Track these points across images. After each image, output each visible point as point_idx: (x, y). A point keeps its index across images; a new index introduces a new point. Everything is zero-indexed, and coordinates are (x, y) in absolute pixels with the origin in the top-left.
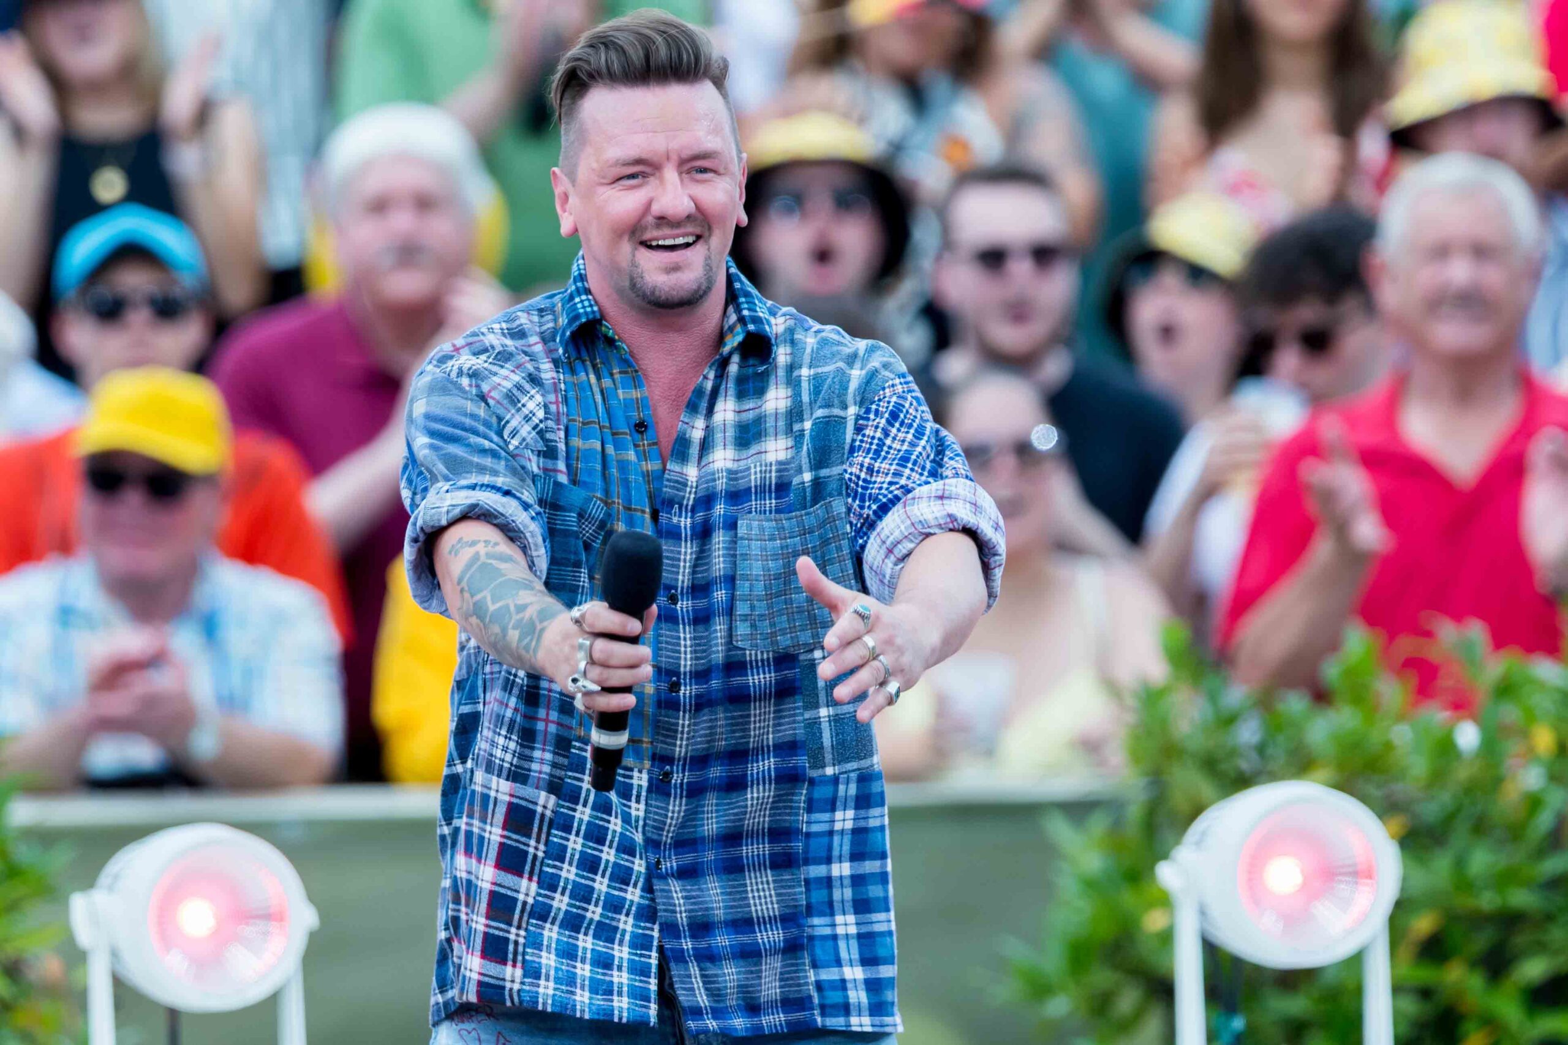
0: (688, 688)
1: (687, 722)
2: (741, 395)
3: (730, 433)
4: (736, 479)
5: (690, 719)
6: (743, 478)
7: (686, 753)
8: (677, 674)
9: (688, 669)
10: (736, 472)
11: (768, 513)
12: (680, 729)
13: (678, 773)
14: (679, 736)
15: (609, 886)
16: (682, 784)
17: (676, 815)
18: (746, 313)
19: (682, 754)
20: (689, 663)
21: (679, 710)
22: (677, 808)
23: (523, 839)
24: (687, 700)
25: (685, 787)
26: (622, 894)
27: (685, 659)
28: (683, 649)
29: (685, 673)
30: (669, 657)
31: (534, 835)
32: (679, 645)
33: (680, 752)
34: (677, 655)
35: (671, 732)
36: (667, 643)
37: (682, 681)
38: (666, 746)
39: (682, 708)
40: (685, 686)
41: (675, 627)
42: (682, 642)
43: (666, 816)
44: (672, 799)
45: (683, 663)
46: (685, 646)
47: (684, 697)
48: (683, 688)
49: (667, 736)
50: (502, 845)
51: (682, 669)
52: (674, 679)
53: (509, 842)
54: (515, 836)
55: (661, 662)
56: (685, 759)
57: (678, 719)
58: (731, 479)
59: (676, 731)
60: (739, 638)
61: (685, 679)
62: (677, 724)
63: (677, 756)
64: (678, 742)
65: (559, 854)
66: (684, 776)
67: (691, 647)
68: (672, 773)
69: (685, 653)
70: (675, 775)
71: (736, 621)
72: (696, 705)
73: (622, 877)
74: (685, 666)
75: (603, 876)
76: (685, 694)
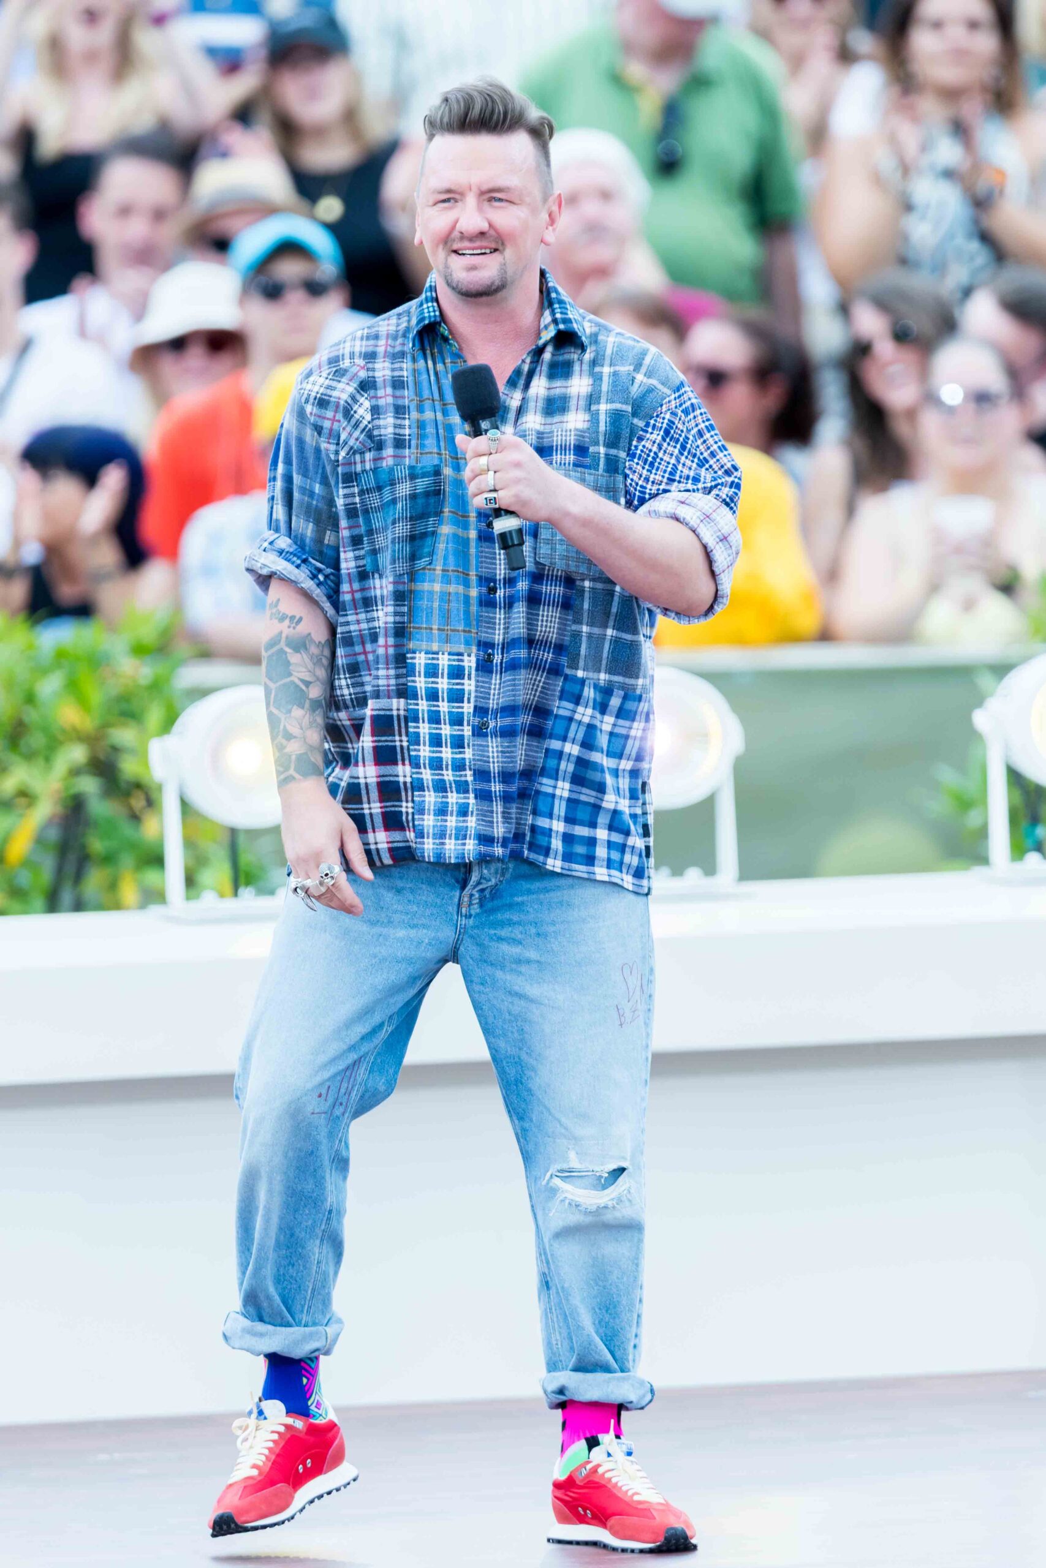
0: (502, 590)
1: (502, 616)
2: (551, 376)
3: (540, 404)
4: (542, 438)
5: (505, 613)
6: (548, 438)
7: (504, 639)
8: (495, 581)
9: (502, 576)
10: (543, 433)
11: (567, 465)
12: (497, 621)
13: (498, 654)
14: (497, 627)
15: (452, 753)
16: (501, 663)
17: (497, 686)
18: (558, 316)
19: (501, 640)
20: (503, 572)
21: (496, 607)
22: (498, 681)
23: (390, 738)
24: (502, 600)
25: (504, 665)
26: (461, 756)
27: (500, 570)
28: (498, 562)
29: (500, 580)
30: (486, 568)
31: (397, 732)
32: (495, 558)
33: (499, 640)
34: (494, 566)
35: (491, 624)
36: (486, 557)
37: (498, 586)
38: (487, 635)
39: (498, 606)
40: (500, 589)
41: (493, 545)
42: (498, 557)
43: (490, 688)
44: (494, 675)
45: (498, 572)
46: (500, 560)
47: (500, 598)
48: (498, 591)
49: (489, 628)
50: (375, 748)
51: (498, 577)
52: (492, 584)
53: (380, 744)
54: (383, 738)
55: (482, 572)
56: (503, 644)
57: (496, 613)
58: (538, 438)
59: (495, 623)
60: (541, 556)
61: (500, 585)
62: (495, 618)
63: (496, 642)
64: (497, 632)
65: (416, 740)
66: (503, 657)
67: (505, 559)
68: (494, 655)
69: (500, 564)
70: (496, 656)
71: (540, 543)
72: (509, 603)
73: (458, 743)
74: (500, 574)
75: (446, 747)
76: (500, 595)
